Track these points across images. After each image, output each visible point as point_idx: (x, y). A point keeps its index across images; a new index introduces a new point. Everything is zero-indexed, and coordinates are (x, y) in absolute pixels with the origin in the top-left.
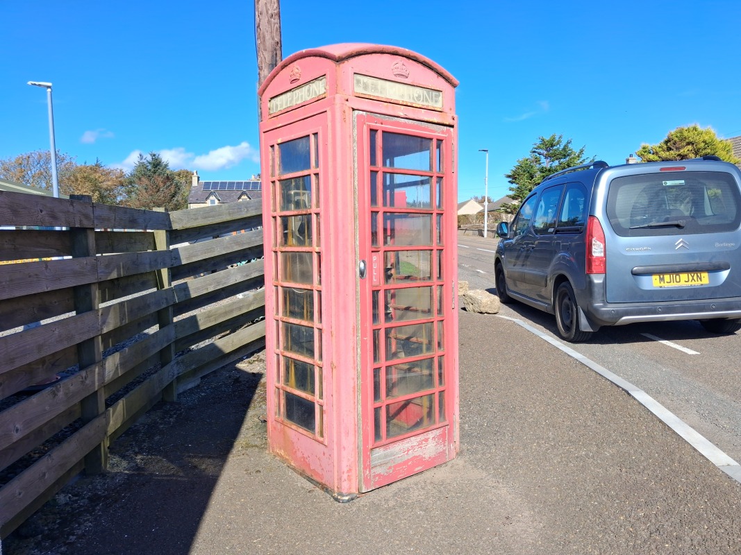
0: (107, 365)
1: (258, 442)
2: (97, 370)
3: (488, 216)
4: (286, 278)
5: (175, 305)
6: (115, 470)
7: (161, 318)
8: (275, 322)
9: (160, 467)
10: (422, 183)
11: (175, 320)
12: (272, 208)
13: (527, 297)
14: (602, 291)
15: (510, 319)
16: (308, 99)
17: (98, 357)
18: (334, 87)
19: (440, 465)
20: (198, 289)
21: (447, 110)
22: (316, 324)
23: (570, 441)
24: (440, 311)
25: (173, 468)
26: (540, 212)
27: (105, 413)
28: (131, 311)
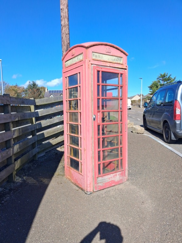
0: (15, 148)
1: (62, 174)
2: (11, 149)
3: (142, 101)
4: (70, 120)
5: (37, 129)
6: (17, 181)
7: (33, 133)
8: (67, 135)
9: (31, 181)
10: (116, 89)
11: (37, 134)
12: (66, 98)
13: (154, 128)
14: (179, 126)
15: (147, 135)
16: (77, 61)
17: (12, 145)
18: (86, 57)
19: (121, 184)
20: (44, 124)
21: (124, 64)
22: (79, 136)
23: (166, 177)
24: (121, 132)
25: (35, 181)
26: (159, 99)
27: (14, 163)
28: (22, 131)
